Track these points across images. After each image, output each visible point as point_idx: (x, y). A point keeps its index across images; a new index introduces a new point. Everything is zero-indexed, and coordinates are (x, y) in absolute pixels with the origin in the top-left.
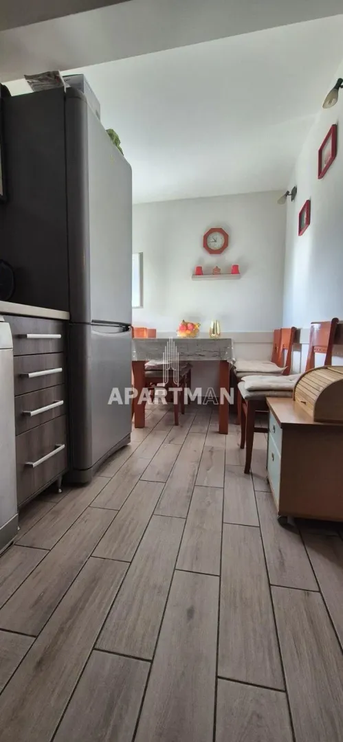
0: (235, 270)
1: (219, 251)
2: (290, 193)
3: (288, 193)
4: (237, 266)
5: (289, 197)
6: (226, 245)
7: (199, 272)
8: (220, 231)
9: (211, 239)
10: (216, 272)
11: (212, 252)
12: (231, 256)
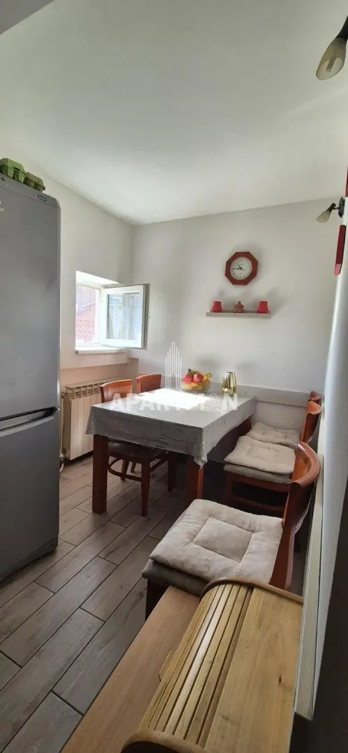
0: (263, 309)
1: (245, 282)
2: (337, 206)
3: (333, 207)
4: (266, 303)
5: (335, 212)
6: (253, 275)
7: (217, 308)
8: (247, 255)
9: (235, 265)
10: (239, 309)
11: (235, 282)
12: (259, 290)
